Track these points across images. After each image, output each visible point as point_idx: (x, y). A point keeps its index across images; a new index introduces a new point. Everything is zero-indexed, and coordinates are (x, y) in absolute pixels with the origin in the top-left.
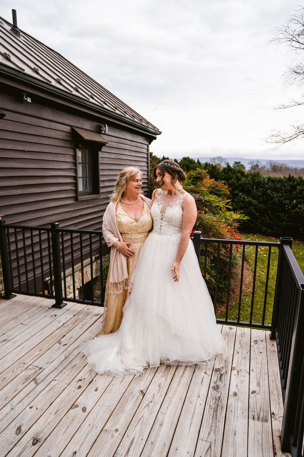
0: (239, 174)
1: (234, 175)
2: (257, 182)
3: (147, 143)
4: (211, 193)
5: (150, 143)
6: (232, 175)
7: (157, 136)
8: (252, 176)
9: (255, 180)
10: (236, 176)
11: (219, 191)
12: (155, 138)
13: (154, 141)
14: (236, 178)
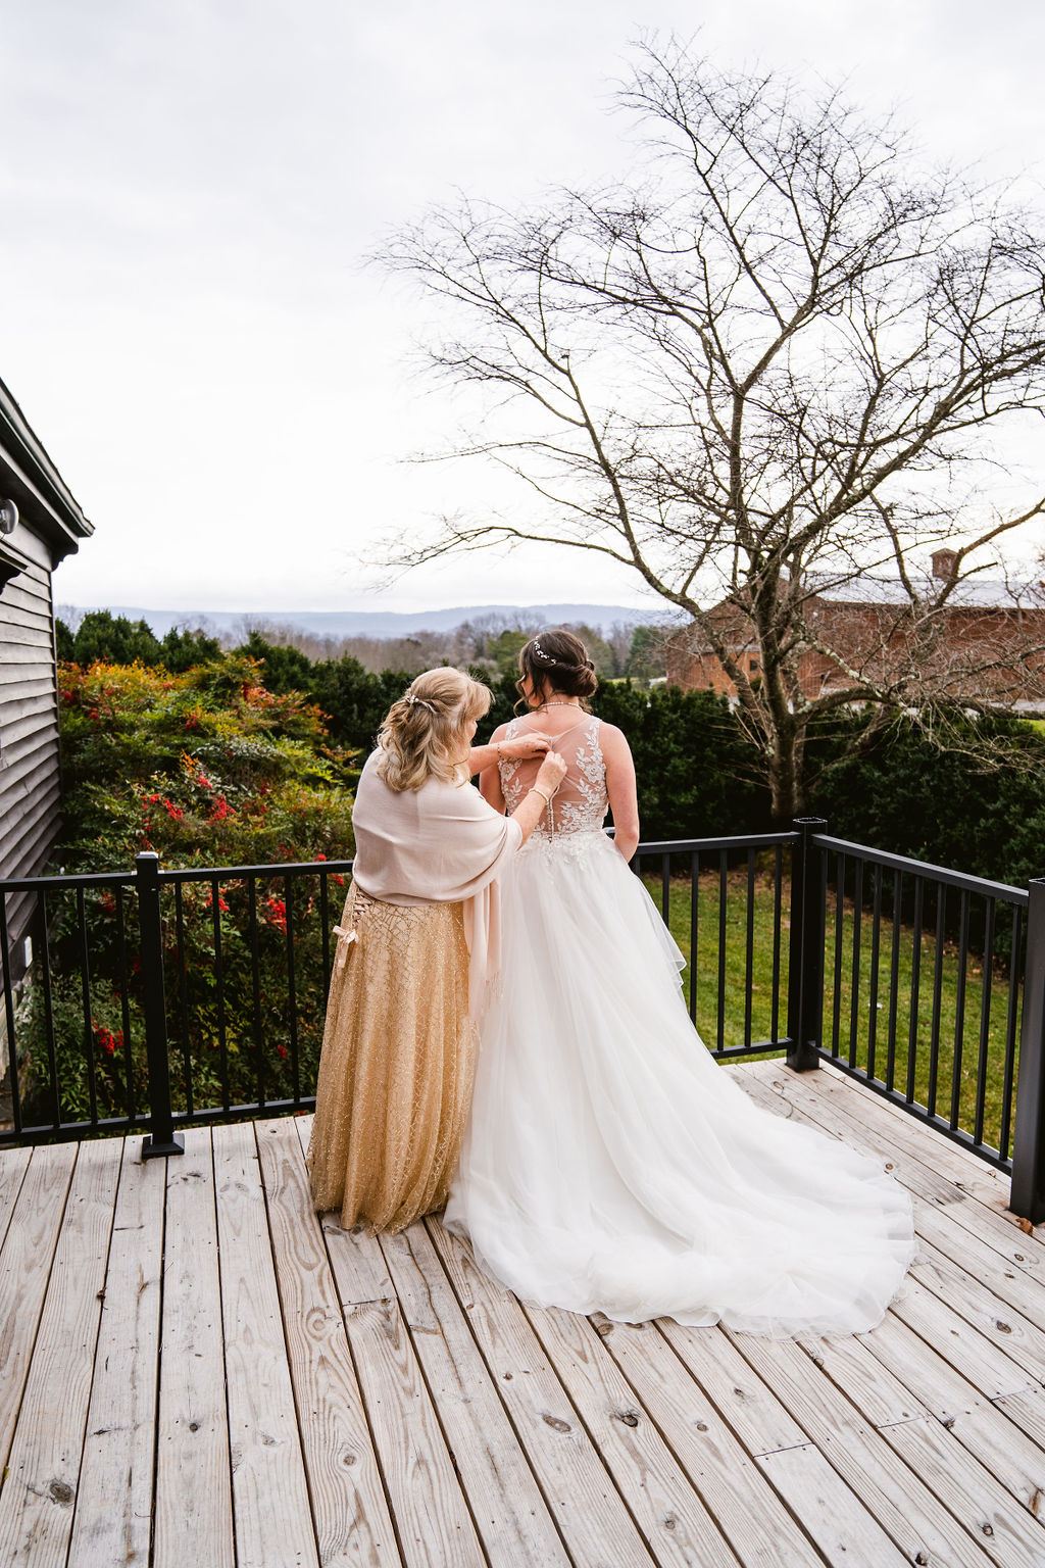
0: (296, 668)
1: (280, 670)
2: (358, 691)
3: (49, 568)
4: (278, 732)
5: (54, 566)
6: (276, 670)
7: (81, 542)
8: (339, 670)
9: (351, 684)
10: (287, 672)
11: (296, 724)
12: (73, 548)
13: (68, 558)
14: (288, 680)
